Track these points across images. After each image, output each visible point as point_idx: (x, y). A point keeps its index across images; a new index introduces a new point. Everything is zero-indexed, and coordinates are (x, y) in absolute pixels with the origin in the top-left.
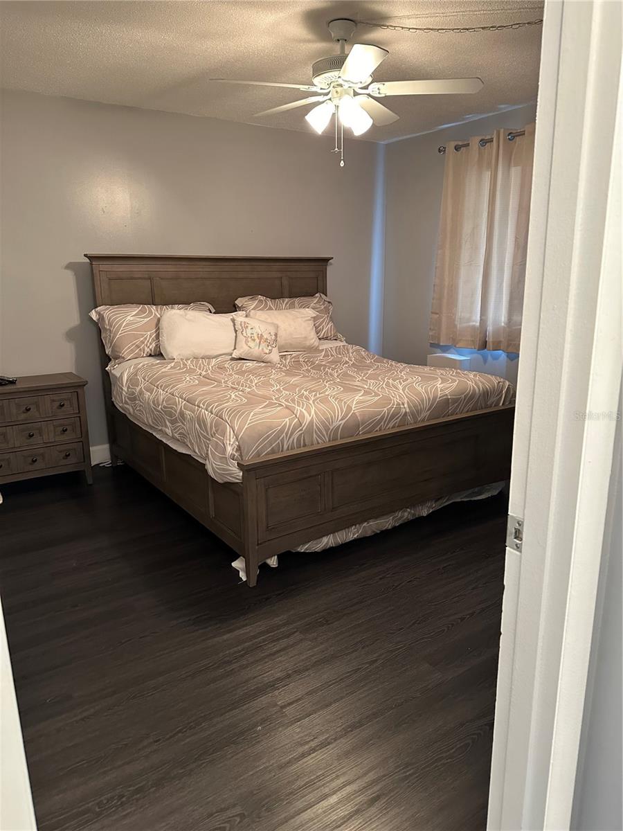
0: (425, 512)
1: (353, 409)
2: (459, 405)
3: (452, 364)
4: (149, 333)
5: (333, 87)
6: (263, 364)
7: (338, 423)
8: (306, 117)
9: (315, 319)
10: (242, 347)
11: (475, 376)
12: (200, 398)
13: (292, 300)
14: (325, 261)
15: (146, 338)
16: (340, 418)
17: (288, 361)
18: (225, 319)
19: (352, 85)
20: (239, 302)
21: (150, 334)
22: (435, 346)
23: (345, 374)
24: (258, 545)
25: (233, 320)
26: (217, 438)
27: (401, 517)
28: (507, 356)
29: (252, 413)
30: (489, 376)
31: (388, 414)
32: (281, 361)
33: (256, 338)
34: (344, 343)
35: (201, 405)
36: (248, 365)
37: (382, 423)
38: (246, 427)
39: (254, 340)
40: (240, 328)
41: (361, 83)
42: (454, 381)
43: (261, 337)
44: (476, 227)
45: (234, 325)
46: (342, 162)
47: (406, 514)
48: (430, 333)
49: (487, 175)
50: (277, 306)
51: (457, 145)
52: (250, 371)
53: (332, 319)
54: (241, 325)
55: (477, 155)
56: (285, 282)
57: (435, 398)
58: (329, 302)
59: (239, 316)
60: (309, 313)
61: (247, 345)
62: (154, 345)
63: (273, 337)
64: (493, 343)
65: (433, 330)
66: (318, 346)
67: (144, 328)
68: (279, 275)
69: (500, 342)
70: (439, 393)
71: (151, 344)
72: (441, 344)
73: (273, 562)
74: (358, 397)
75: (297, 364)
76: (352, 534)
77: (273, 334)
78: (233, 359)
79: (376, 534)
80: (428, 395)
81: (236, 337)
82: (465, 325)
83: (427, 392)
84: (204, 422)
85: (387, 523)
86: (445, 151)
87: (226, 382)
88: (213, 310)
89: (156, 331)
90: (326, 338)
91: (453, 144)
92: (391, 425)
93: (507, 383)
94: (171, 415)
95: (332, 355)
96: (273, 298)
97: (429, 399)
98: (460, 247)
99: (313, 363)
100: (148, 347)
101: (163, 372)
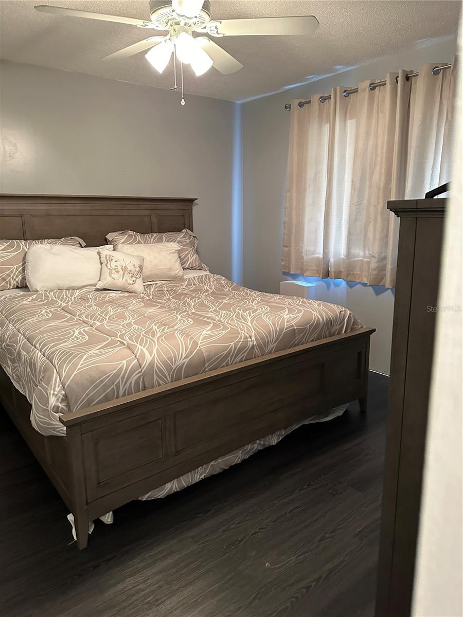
0: (274, 440)
1: (199, 345)
2: (305, 334)
3: (299, 293)
4: (15, 266)
5: (171, 25)
6: (127, 294)
7: (182, 362)
8: (146, 56)
9: (179, 252)
10: (106, 279)
11: (319, 305)
12: (41, 336)
13: (160, 235)
14: (191, 201)
15: (12, 272)
16: (184, 356)
17: (152, 290)
18: (92, 252)
19: (187, 21)
20: (110, 236)
21: (16, 268)
22: (287, 274)
23: (202, 304)
24: (87, 504)
25: (99, 253)
26: (43, 387)
27: (251, 450)
28: (347, 284)
29: (85, 357)
30: (332, 305)
31: (235, 348)
32: (145, 290)
33: (120, 269)
34: (208, 273)
35: (38, 346)
36: (111, 295)
37: (229, 358)
38: (75, 373)
39: (118, 272)
40: (105, 260)
41: (196, 17)
42: (299, 311)
43: (125, 269)
44: (317, 174)
45: (100, 258)
46: (183, 100)
47: (256, 446)
48: (283, 264)
49: (327, 128)
50: (145, 240)
51: (300, 103)
52: (111, 302)
53: (197, 252)
54: (106, 258)
55: (318, 111)
56: (154, 220)
57: (281, 330)
58: (194, 237)
59: (106, 250)
60: (175, 246)
61: (111, 276)
62: (20, 277)
63: (138, 269)
64: (335, 272)
65: (285, 260)
66: (183, 276)
67: (11, 262)
68: (147, 213)
69: (340, 272)
70: (286, 324)
71: (17, 276)
72: (291, 273)
73: (108, 519)
74: (206, 331)
75: (161, 292)
76: (198, 475)
77: (137, 265)
78: (97, 290)
79: (225, 470)
80: (275, 327)
81: (101, 269)
82: (310, 257)
83: (274, 324)
84: (35, 365)
85: (237, 457)
86: (290, 108)
87: (80, 316)
88: (84, 244)
89: (23, 264)
90: (192, 268)
91: (297, 102)
92: (238, 359)
93: (348, 312)
94: (11, 353)
95: (194, 284)
96: (143, 233)
97: (276, 331)
98: (305, 190)
99: (175, 292)
100: (15, 280)
101: (21, 305)
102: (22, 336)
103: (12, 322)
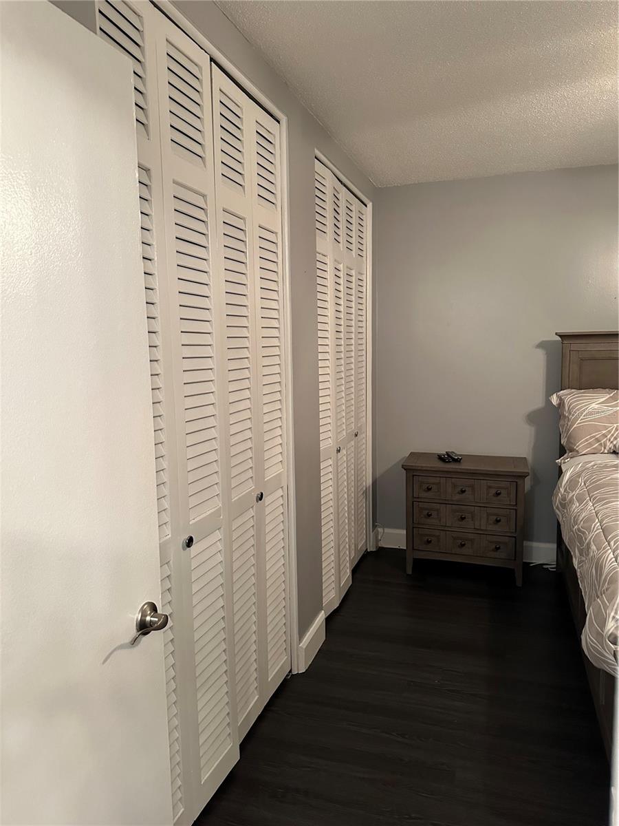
4: (615, 425)
15: (610, 432)
21: (616, 427)
26: (603, 602)
35: (612, 543)
67: (610, 419)
84: (601, 567)
94: (581, 543)
100: (612, 442)
101: (611, 479)
102: (599, 524)
103: (594, 500)
